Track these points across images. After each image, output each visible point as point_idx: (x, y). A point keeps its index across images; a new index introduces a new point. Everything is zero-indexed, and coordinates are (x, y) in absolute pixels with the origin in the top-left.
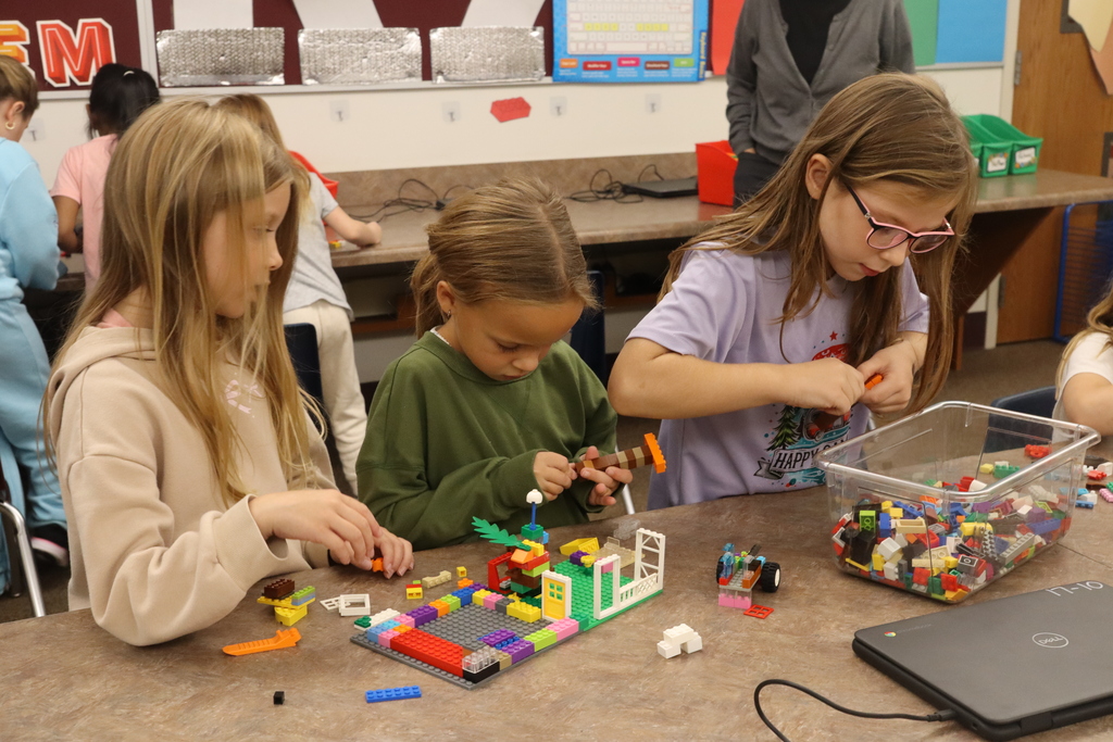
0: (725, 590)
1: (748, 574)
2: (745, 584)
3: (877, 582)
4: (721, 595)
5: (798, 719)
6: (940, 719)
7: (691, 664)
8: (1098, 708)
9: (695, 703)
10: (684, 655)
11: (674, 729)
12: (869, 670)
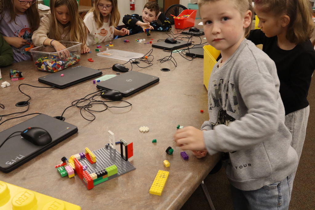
0: (12, 78)
1: (16, 74)
2: (16, 76)
3: (42, 71)
4: (12, 79)
5: (28, 92)
6: (53, 87)
7: (8, 88)
8: (78, 82)
9: (9, 93)
10: (7, 87)
11: (5, 97)
12: (41, 83)
